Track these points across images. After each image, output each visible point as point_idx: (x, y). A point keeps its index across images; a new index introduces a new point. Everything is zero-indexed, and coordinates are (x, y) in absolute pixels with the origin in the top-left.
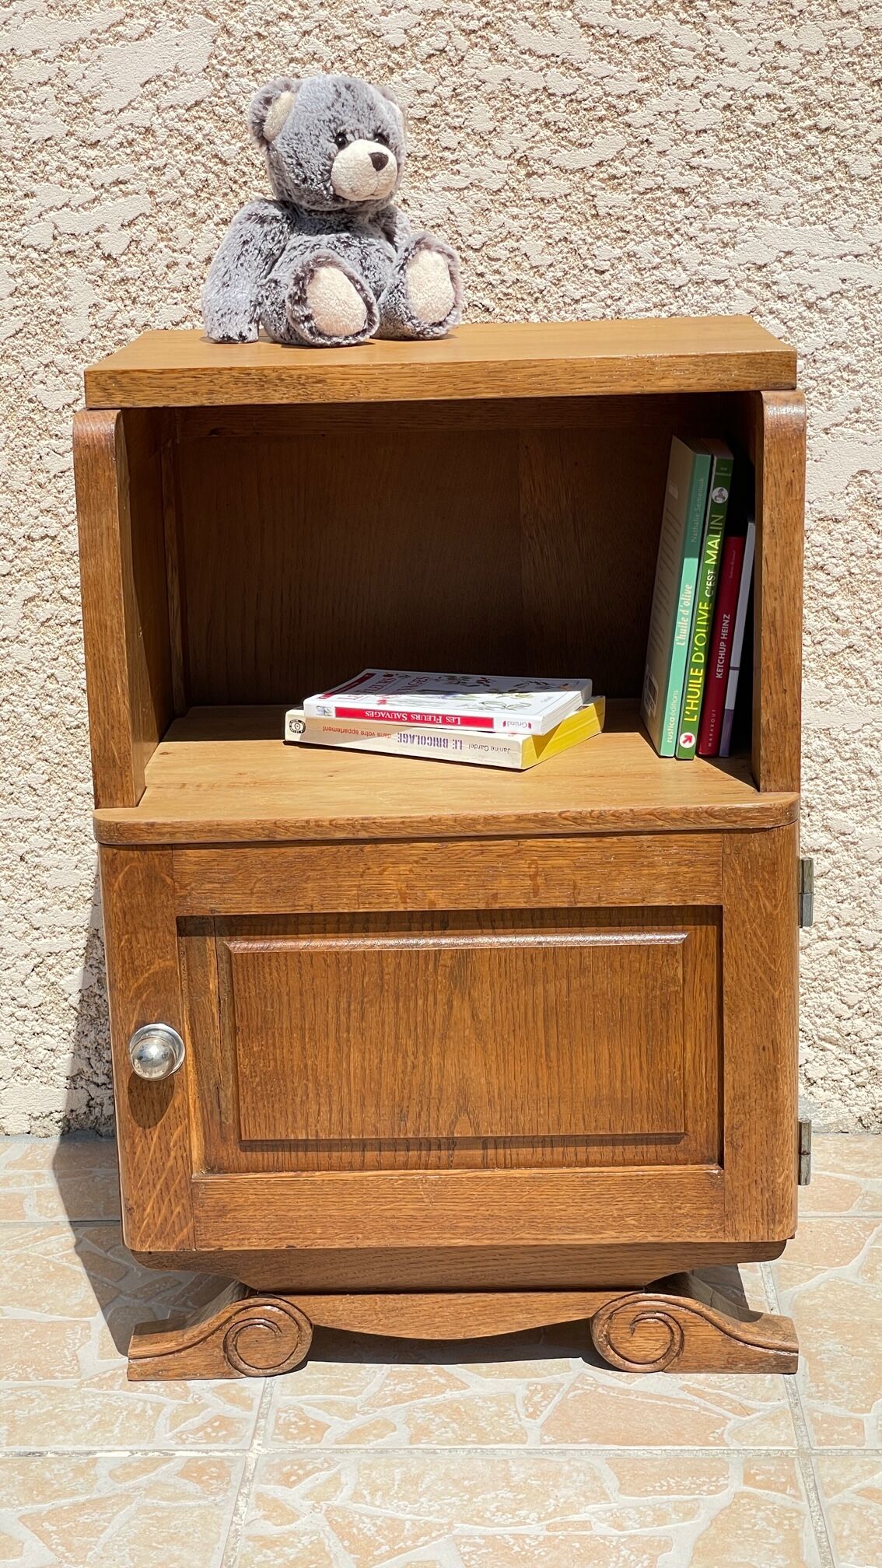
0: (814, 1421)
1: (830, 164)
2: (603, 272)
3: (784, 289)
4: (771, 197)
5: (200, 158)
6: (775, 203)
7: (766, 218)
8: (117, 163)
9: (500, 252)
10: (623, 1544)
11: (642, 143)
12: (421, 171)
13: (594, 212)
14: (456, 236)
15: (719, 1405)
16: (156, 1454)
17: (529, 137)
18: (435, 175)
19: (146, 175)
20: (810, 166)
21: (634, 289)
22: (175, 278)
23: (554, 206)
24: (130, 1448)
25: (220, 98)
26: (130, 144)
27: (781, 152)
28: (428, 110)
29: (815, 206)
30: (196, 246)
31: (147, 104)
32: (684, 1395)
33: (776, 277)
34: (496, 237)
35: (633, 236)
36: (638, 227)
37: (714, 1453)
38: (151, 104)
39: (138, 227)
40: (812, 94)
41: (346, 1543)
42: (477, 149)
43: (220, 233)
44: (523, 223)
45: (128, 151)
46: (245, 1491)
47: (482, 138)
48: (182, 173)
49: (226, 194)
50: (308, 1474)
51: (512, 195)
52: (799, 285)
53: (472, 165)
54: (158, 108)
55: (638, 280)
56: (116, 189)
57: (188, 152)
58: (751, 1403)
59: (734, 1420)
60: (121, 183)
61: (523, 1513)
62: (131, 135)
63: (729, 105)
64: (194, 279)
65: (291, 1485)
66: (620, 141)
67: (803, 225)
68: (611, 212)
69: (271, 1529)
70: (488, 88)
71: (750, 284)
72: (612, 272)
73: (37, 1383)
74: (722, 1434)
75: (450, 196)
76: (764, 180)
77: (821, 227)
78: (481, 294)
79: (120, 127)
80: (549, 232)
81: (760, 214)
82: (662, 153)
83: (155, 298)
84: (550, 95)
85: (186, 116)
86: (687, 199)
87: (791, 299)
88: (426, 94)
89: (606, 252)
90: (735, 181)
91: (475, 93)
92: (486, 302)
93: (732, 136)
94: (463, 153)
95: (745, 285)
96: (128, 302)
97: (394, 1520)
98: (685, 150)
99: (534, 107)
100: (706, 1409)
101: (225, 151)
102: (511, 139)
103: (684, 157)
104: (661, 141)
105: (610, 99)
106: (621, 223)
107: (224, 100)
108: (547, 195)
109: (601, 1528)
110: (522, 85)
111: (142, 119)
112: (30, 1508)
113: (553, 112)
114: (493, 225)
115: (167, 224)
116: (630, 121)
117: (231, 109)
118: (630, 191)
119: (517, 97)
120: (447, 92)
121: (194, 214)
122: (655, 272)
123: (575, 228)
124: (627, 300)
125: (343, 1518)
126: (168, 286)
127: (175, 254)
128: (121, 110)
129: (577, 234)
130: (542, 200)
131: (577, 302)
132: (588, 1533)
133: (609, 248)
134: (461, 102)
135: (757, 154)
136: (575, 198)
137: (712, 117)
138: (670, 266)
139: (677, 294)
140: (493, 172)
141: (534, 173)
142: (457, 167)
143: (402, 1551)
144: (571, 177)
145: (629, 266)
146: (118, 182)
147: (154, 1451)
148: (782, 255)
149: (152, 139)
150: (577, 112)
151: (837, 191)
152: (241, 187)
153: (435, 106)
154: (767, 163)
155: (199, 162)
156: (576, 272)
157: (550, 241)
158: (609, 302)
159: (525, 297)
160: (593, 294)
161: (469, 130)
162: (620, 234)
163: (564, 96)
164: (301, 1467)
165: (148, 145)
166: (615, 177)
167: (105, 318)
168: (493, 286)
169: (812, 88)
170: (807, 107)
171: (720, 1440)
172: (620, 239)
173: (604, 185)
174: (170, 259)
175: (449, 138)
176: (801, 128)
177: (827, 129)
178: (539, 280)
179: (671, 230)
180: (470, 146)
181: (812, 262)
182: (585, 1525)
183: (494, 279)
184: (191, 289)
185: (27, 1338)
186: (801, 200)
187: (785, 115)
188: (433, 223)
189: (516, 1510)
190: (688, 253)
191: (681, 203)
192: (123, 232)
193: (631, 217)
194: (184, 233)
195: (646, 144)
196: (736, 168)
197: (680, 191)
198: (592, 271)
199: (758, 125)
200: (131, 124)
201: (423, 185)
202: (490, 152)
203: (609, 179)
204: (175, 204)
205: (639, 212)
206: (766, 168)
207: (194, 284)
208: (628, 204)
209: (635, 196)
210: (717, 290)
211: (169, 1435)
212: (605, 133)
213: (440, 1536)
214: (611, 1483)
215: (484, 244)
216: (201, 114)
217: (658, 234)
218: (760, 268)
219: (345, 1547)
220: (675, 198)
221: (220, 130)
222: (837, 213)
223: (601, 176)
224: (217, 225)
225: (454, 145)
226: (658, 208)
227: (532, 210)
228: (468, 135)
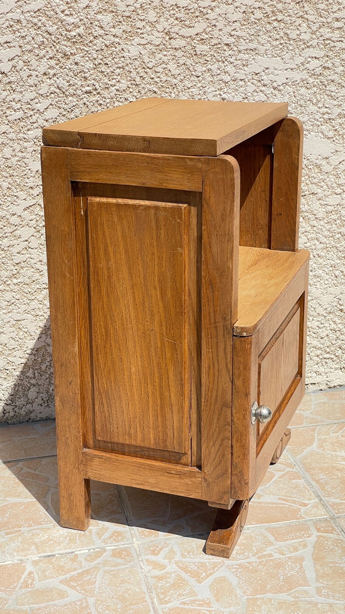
0: (330, 505)
1: (282, 34)
2: (198, 77)
3: (266, 83)
4: (261, 47)
5: (40, 32)
6: (262, 49)
7: (259, 55)
8: (6, 34)
9: (159, 69)
10: (287, 560)
11: (213, 26)
12: (129, 37)
13: (195, 53)
14: (142, 63)
15: (295, 503)
16: (99, 549)
17: (170, 24)
18: (134, 39)
19: (18, 39)
20: (275, 35)
21: (211, 83)
22: (31, 81)
23: (180, 51)
24: (88, 548)
25: (48, 8)
26: (11, 27)
27: (264, 29)
28: (131, 13)
29: (276, 50)
30: (39, 68)
31: (18, 10)
32: (280, 502)
33: (263, 78)
34: (158, 63)
35: (210, 62)
36: (212, 59)
37: (301, 522)
38: (20, 10)
39: (15, 61)
40: (275, 7)
41: (189, 574)
42: (150, 29)
43: (49, 63)
44: (168, 58)
45: (11, 29)
46: (140, 559)
47: (152, 24)
48: (33, 38)
49: (51, 47)
50: (161, 550)
51: (164, 46)
52: (271, 81)
53: (148, 35)
54: (22, 12)
55: (212, 80)
56: (5, 45)
57: (35, 30)
58: (306, 502)
59: (303, 509)
60: (8, 43)
61: (246, 554)
62: (12, 23)
63: (245, 11)
64: (39, 82)
65: (157, 554)
66: (204, 25)
67: (272, 57)
68: (201, 53)
69: (157, 572)
70: (154, 4)
71: (253, 81)
72: (202, 77)
73: (36, 527)
74: (301, 514)
75: (140, 47)
76: (258, 40)
77: (279, 58)
78: (152, 86)
79: (7, 20)
80: (178, 61)
81: (256, 53)
82: (220, 30)
83: (23, 90)
84: (178, 7)
85: (34, 15)
86: (230, 48)
87: (268, 86)
88: (130, 7)
89: (200, 69)
90: (248, 41)
91: (149, 6)
92: (155, 89)
93: (246, 23)
94: (145, 30)
95: (251, 81)
96: (12, 91)
97: (202, 563)
98: (229, 29)
99: (172, 12)
100: (291, 506)
101: (51, 29)
102: (163, 24)
103: (229, 31)
104: (220, 25)
105: (200, 9)
106: (206, 57)
107: (50, 9)
108: (177, 47)
109: (277, 556)
110: (167, 3)
111: (16, 16)
112: (61, 578)
113: (179, 14)
114: (157, 59)
115: (27, 59)
116: (208, 17)
117: (52, 12)
118: (208, 45)
119: (165, 8)
120: (138, 6)
121: (38, 55)
122: (218, 76)
123: (188, 59)
124: (208, 88)
125: (183, 564)
126: (28, 84)
127: (31, 72)
128: (7, 13)
129: (189, 62)
130: (175, 48)
131: (189, 88)
132: (273, 558)
133: (201, 67)
134: (144, 10)
135: (255, 30)
136: (188, 48)
137: (238, 16)
138: (224, 74)
139: (227, 84)
140: (157, 38)
141: (172, 38)
142: (142, 36)
143: (211, 574)
144: (186, 39)
145: (208, 74)
146: (6, 42)
147: (97, 548)
148: (265, 69)
149: (20, 25)
150: (188, 14)
151: (284, 45)
152: (57, 44)
153: (133, 11)
154: (259, 34)
155: (40, 34)
156: (189, 77)
157: (179, 65)
158: (201, 88)
159: (169, 87)
160: (195, 85)
161: (147, 21)
162: (205, 62)
163: (183, 8)
164: (157, 547)
165: (18, 27)
166: (203, 39)
167: (2, 98)
168: (157, 83)
169: (275, 5)
170: (273, 12)
171: (301, 517)
172: (205, 63)
173: (199, 43)
174: (29, 74)
175: (139, 24)
176: (271, 20)
177: (280, 21)
178: (174, 80)
179: (224, 60)
180: (147, 27)
181: (275, 71)
182: (270, 555)
183: (158, 80)
184: (38, 86)
185: (22, 510)
186: (271, 48)
187: (265, 15)
188: (133, 58)
189: (243, 553)
190: (230, 68)
191: (227, 50)
192: (9, 63)
193: (209, 55)
194: (34, 63)
195: (214, 26)
196: (248, 36)
197: (227, 45)
198: (195, 76)
199: (256, 19)
200: (12, 19)
201: (129, 43)
202: (155, 30)
203: (201, 40)
204: (30, 51)
205: (212, 53)
206: (258, 35)
207: (39, 84)
208: (208, 50)
209: (211, 47)
210: (241, 83)
211: (99, 541)
212: (199, 22)
213: (221, 566)
214: (272, 538)
215: (153, 66)
216: (41, 14)
217: (219, 61)
218: (257, 74)
219: (189, 576)
220: (225, 48)
221: (48, 21)
222: (285, 53)
223: (198, 39)
224: (48, 59)
225: (141, 27)
226: (219, 51)
227: (171, 52)
228: (147, 23)
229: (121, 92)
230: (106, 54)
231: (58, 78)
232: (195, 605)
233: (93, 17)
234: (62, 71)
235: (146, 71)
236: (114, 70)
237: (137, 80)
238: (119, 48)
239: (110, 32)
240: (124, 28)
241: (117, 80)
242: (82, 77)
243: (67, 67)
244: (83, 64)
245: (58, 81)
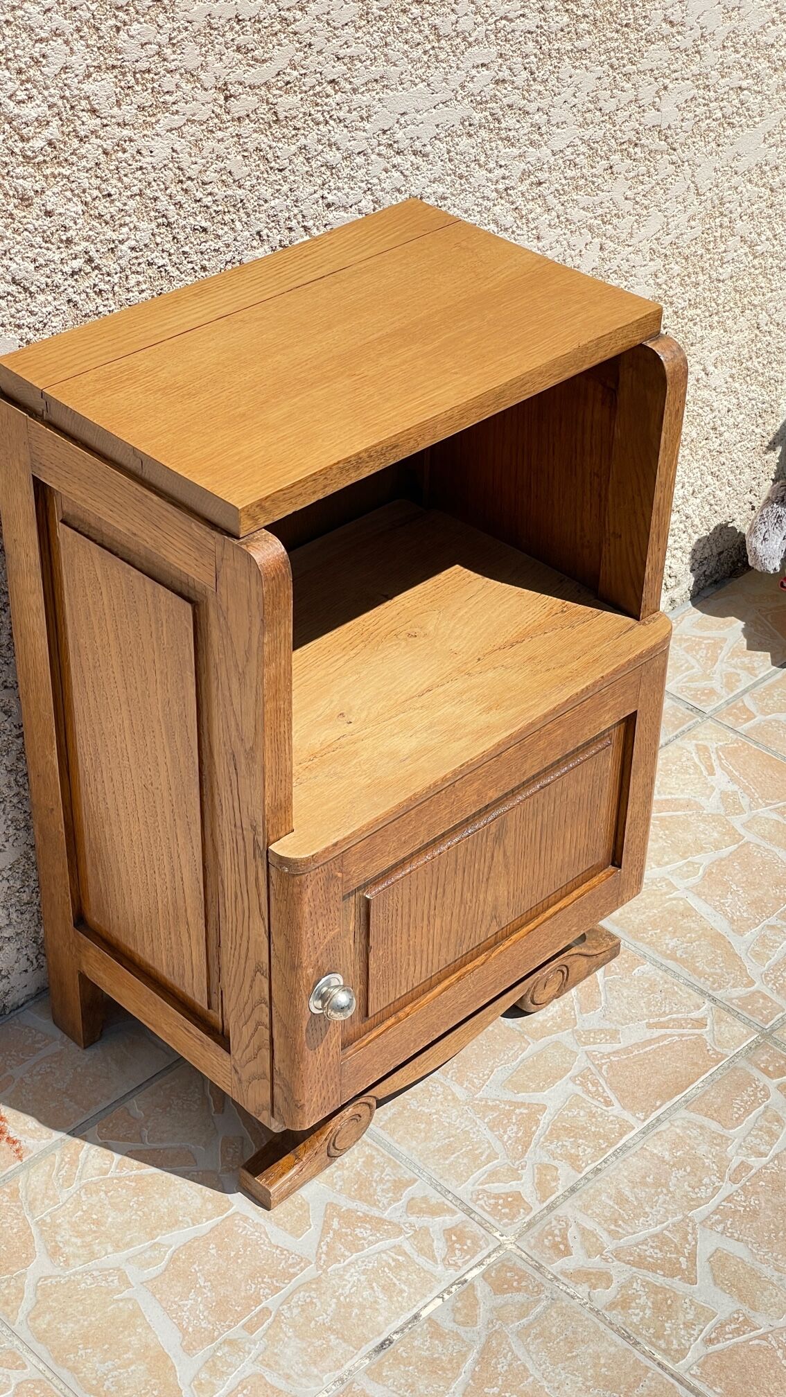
0: (739, 1007)
1: (426, 30)
2: (283, 170)
3: (401, 146)
4: (391, 69)
6: (394, 74)
7: (388, 89)
9: (210, 175)
11: (306, 46)
12: (148, 119)
13: (275, 118)
14: (178, 172)
15: (682, 1027)
16: (456, 1287)
17: (227, 64)
18: (159, 120)
20: (414, 35)
21: (306, 177)
27: (395, 28)
28: (151, 60)
33: (396, 137)
34: (208, 163)
35: (302, 131)
36: (305, 122)
37: (727, 1066)
41: (660, 1272)
42: (189, 86)
44: (227, 144)
46: (549, 1276)
47: (192, 76)
50: (564, 1238)
51: (216, 120)
52: (411, 138)
53: (187, 103)
55: (308, 169)
58: (696, 1015)
59: (706, 1035)
61: (706, 1180)
65: (568, 1253)
66: (291, 49)
67: (411, 87)
68: (287, 114)
69: (605, 1294)
70: (196, 26)
71: (380, 148)
72: (290, 168)
73: (290, 1286)
74: (713, 1048)
75: (172, 136)
76: (385, 55)
77: (421, 85)
78: (199, 218)
80: (245, 147)
81: (384, 86)
82: (320, 52)
84: (240, 21)
86: (337, 88)
87: (405, 152)
88: (148, 46)
89: (285, 151)
90: (368, 62)
91: (185, 35)
92: (204, 224)
93: (364, 23)
94: (179, 93)
95: (377, 149)
97: (656, 1236)
98: (334, 45)
99: (229, 36)
100: (682, 1035)
102: (214, 69)
103: (334, 51)
104: (318, 42)
106: (295, 123)
108: (241, 113)
109: (755, 1162)
110: (220, 17)
113: (242, 37)
114: (205, 153)
116: (297, 29)
118: (298, 92)
119: (216, 29)
120: (164, 39)
122: (319, 158)
123: (263, 137)
124: (301, 189)
125: (631, 1255)
129: (265, 142)
130: (239, 118)
131: (267, 201)
132: (753, 1171)
133: (287, 146)
135: (381, 35)
136: (262, 111)
138: (328, 149)
139: (334, 171)
140: (203, 105)
141: (231, 96)
142: (175, 108)
143: (693, 1254)
144: (257, 91)
145: (301, 159)
147: (451, 1286)
148: (399, 116)
150: (259, 31)
151: (431, 52)
153: (155, 55)
154: (387, 40)
156: (265, 175)
157: (246, 154)
158: (289, 194)
159: (231, 209)
160: (278, 191)
161: (183, 71)
162: (293, 132)
163: (250, 19)
166: (288, 83)
168: (208, 208)
171: (718, 1055)
172: (294, 136)
173: (281, 93)
175: (169, 82)
178: (240, 192)
179: (328, 118)
180: (183, 85)
181: (418, 116)
182: (745, 1166)
183: (208, 200)
186: (410, 66)
188: (161, 165)
189: (700, 1181)
190: (339, 134)
191: (333, 93)
193: (300, 115)
196: (368, 51)
197: (333, 82)
198: (277, 172)
201: (151, 132)
202: (199, 86)
203: (284, 86)
205: (305, 108)
206: (386, 45)
208: (299, 104)
209: (303, 95)
210: (360, 160)
211: (440, 1267)
212: (279, 45)
213: (694, 1228)
214: (715, 1126)
215: (199, 172)
217: (319, 124)
218: (384, 132)
219: (664, 1276)
220: (329, 89)
222: (432, 71)
223: (279, 84)
225: (173, 88)
226: (319, 101)
227: (232, 129)
228: (181, 75)
229: (141, 250)
230: (107, 172)
231: (11, 259)
232: (730, 1336)
233: (76, 92)
234: (19, 238)
235: (184, 187)
236: (125, 204)
237: (170, 214)
238: (131, 149)
239: (112, 117)
240: (138, 100)
241: (132, 226)
242: (61, 241)
243: (30, 227)
244: (62, 211)
245: (14, 266)
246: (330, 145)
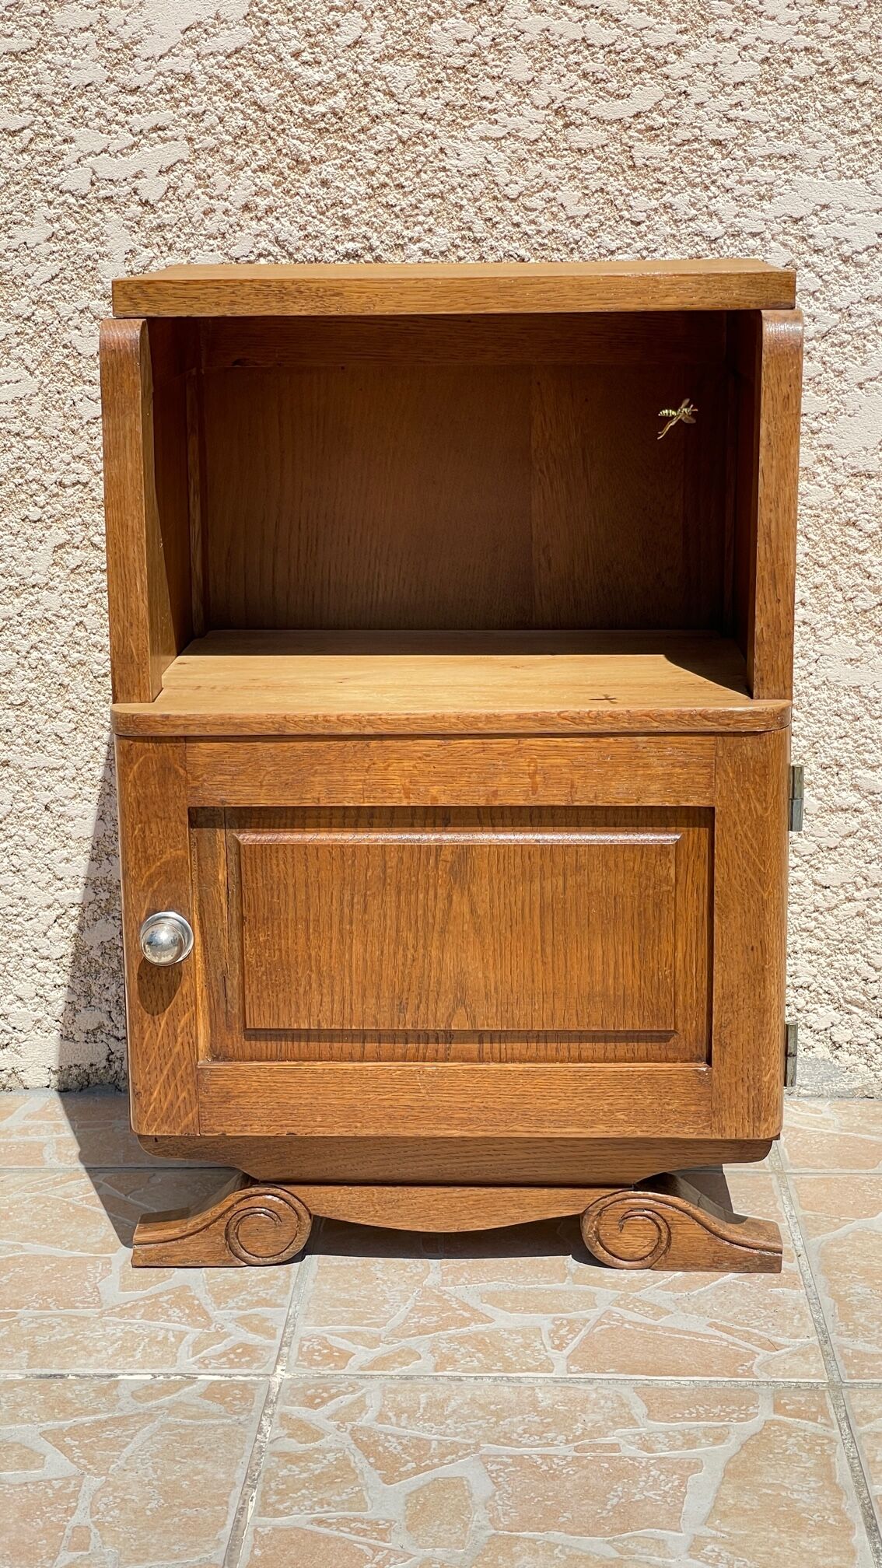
0: (844, 1356)
1: (867, 118)
2: (639, 224)
3: (820, 243)
4: (808, 151)
5: (239, 105)
6: (812, 156)
7: (802, 171)
8: (156, 109)
9: (536, 202)
10: (652, 1465)
11: (680, 94)
12: (459, 120)
13: (631, 163)
14: (492, 186)
15: (748, 1340)
16: (179, 1377)
17: (567, 87)
18: (473, 125)
19: (184, 121)
20: (847, 120)
21: (670, 240)
22: (211, 225)
23: (591, 156)
24: (153, 1371)
25: (260, 45)
26: (170, 91)
27: (818, 105)
28: (467, 59)
29: (852, 160)
30: (233, 193)
31: (188, 51)
33: (812, 230)
34: (533, 187)
35: (669, 188)
36: (675, 178)
37: (743, 1384)
38: (192, 51)
39: (175, 174)
40: (850, 48)
41: (372, 1460)
42: (515, 99)
43: (257, 181)
44: (560, 173)
45: (168, 97)
46: (269, 1411)
47: (521, 89)
48: (221, 120)
49: (264, 142)
50: (332, 1397)
51: (549, 145)
52: (835, 238)
53: (510, 115)
54: (198, 55)
55: (674, 232)
56: (155, 135)
57: (227, 99)
58: (779, 1340)
59: (762, 1355)
60: (160, 129)
61: (551, 1435)
62: (171, 82)
63: (768, 58)
64: (231, 226)
65: (316, 1407)
66: (658, 92)
67: (839, 179)
68: (648, 163)
69: (293, 1446)
70: (527, 38)
71: (786, 237)
72: (648, 223)
73: (58, 1312)
74: (751, 1367)
75: (487, 145)
76: (801, 133)
77: (858, 181)
78: (517, 245)
79: (160, 74)
80: (586, 183)
81: (797, 167)
83: (191, 245)
84: (589, 45)
85: (226, 63)
86: (724, 152)
87: (827, 252)
88: (464, 44)
89: (642, 202)
90: (773, 134)
91: (514, 43)
92: (522, 252)
93: (770, 89)
94: (501, 102)
95: (781, 237)
96: (164, 249)
97: (419, 1439)
98: (723, 102)
99: (573, 58)
100: (734, 1344)
101: (265, 98)
102: (550, 88)
103: (722, 109)
104: (699, 93)
105: (648, 50)
106: (658, 175)
107: (264, 48)
108: (584, 146)
109: (631, 1450)
110: (561, 36)
111: (182, 65)
112: (52, 1424)
113: (591, 63)
114: (530, 175)
115: (204, 171)
116: (668, 72)
117: (270, 56)
118: (667, 143)
119: (555, 47)
120: (485, 41)
121: (232, 161)
122: (691, 224)
123: (611, 179)
124: (662, 252)
125: (369, 1436)
126: (204, 232)
127: (212, 201)
128: (161, 57)
129: (613, 186)
130: (579, 150)
131: (612, 253)
132: (617, 1454)
133: (646, 199)
134: (500, 52)
135: (795, 107)
136: (612, 149)
137: (750, 69)
138: (706, 218)
139: (713, 246)
140: (530, 122)
141: (572, 124)
142: (495, 116)
143: (428, 1468)
144: (608, 128)
145: (665, 218)
146: (157, 129)
147: (177, 1375)
148: (818, 208)
149: (191, 86)
150: (615, 63)
151: (874, 146)
152: (279, 135)
153: (474, 55)
154: (804, 116)
155: (238, 109)
156: (612, 222)
157: (586, 192)
158: (645, 253)
159: (561, 248)
160: (629, 245)
161: (508, 80)
162: (656, 186)
163: (603, 47)
164: (326, 1390)
165: (187, 91)
166: (653, 129)
167: (141, 264)
168: (529, 236)
169: (851, 42)
170: (845, 61)
171: (749, 1372)
172: (657, 190)
173: (641, 136)
174: (207, 206)
175: (488, 88)
176: (839, 82)
177: (865, 83)
178: (574, 231)
179: (708, 182)
180: (508, 96)
181: (848, 215)
182: (614, 1447)
183: (530, 229)
184: (227, 236)
185: (48, 1271)
186: (838, 154)
187: (823, 69)
188: (469, 172)
189: (543, 1432)
190: (724, 205)
191: (718, 156)
192: (161, 178)
193: (668, 169)
194: (221, 179)
195: (683, 96)
196: (773, 121)
197: (717, 143)
198: (628, 223)
199: (796, 78)
200: (171, 71)
201: (461, 135)
202: (528, 102)
203: (647, 131)
204: (213, 151)
205: (676, 164)
206: (803, 121)
207: (231, 231)
208: (665, 155)
209: (672, 147)
210: (752, 243)
211: (192, 1360)
212: (643, 84)
213: (468, 1454)
214: (639, 1409)
215: (520, 194)
216: (241, 61)
217: (695, 186)
218: (796, 221)
219: (371, 1464)
220: (712, 150)
221: (260, 77)
222: (874, 168)
223: (639, 127)
224: (254, 172)
225: (491, 94)
226: (695, 159)
227: (569, 160)
228: (506, 84)
229: (436, 257)
230: (401, 161)
231: (277, 219)
232: (348, 1530)
233: (369, 68)
234: (289, 200)
235: (500, 205)
236: (420, 201)
237: (475, 227)
238: (434, 146)
239: (412, 106)
240: (446, 96)
241: (426, 227)
242: (338, 218)
243: (302, 191)
244: (342, 185)
245: (277, 225)
246: (710, 215)
